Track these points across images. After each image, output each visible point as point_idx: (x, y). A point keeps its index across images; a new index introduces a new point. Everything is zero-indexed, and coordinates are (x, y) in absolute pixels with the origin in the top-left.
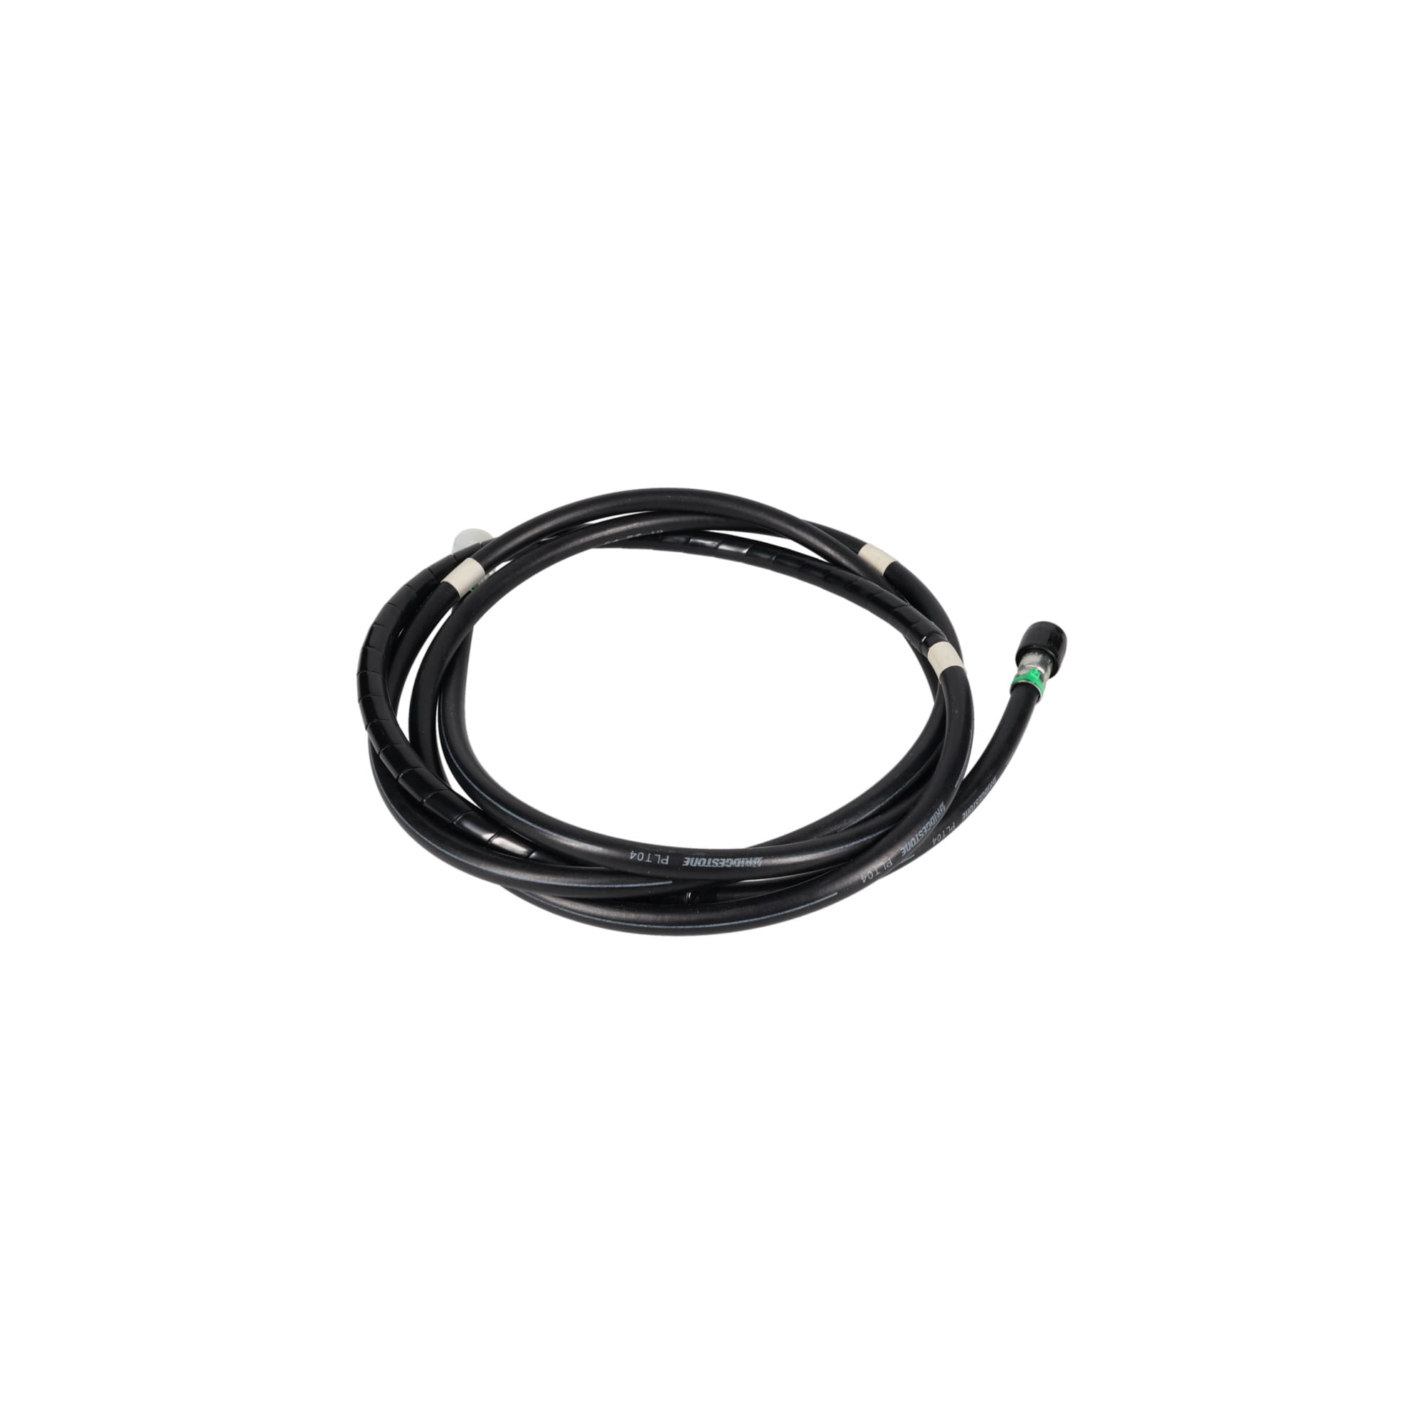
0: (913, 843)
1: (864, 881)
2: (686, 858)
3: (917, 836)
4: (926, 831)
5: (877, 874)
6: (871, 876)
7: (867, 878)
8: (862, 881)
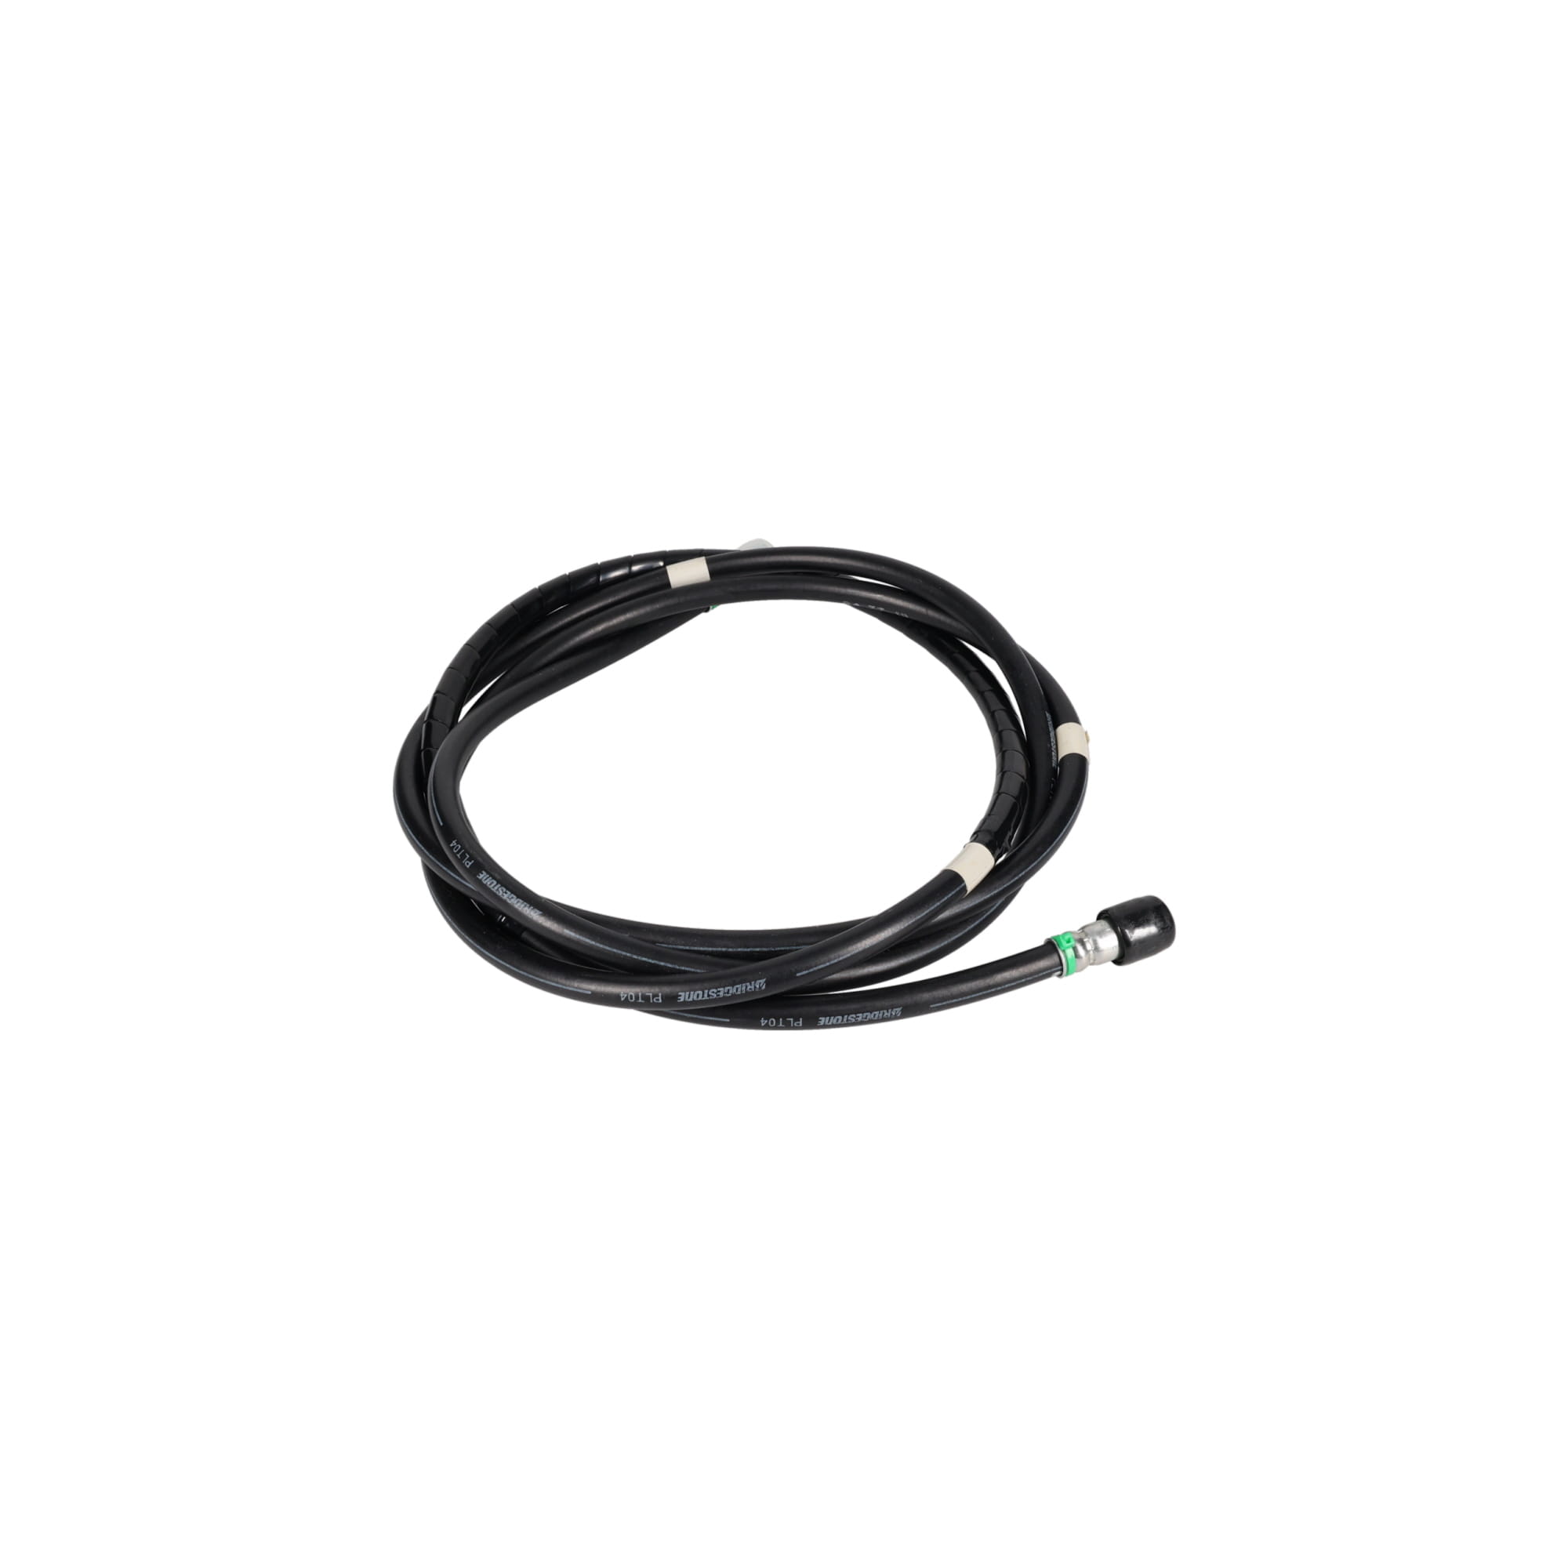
0: (698, 997)
1: (622, 999)
2: (484, 872)
3: (706, 991)
4: (721, 994)
5: (640, 1001)
6: (631, 998)
7: (627, 997)
8: (620, 997)
